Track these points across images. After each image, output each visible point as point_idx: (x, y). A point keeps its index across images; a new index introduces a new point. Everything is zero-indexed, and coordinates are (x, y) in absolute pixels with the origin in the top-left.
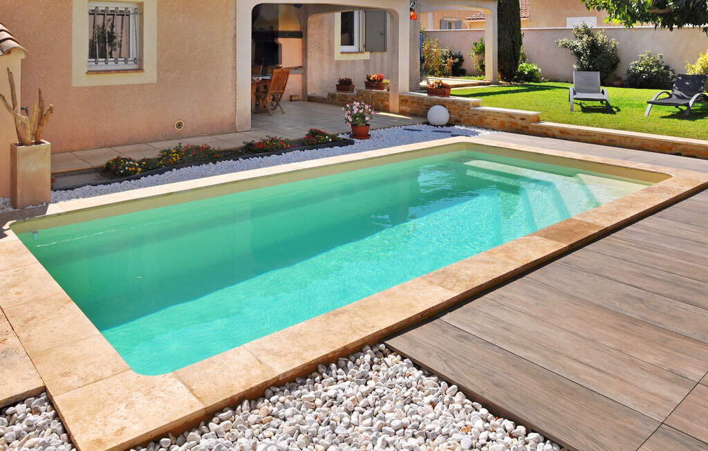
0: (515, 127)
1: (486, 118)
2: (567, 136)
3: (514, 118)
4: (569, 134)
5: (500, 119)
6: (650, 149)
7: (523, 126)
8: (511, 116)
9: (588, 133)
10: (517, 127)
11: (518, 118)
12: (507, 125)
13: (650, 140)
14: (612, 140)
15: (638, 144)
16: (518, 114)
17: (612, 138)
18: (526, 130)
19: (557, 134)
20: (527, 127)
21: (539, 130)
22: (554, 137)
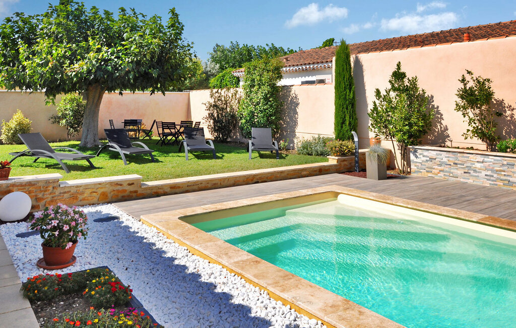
0: (121, 195)
1: (82, 193)
2: (177, 190)
3: (121, 185)
4: (179, 187)
5: (100, 191)
6: (240, 183)
7: (131, 192)
8: (118, 184)
9: (195, 183)
10: (124, 194)
11: (125, 184)
12: (110, 196)
13: (240, 177)
14: (215, 184)
15: (232, 182)
16: (126, 181)
17: (214, 182)
18: (134, 195)
19: (168, 190)
20: (136, 192)
21: (149, 192)
22: (165, 194)
